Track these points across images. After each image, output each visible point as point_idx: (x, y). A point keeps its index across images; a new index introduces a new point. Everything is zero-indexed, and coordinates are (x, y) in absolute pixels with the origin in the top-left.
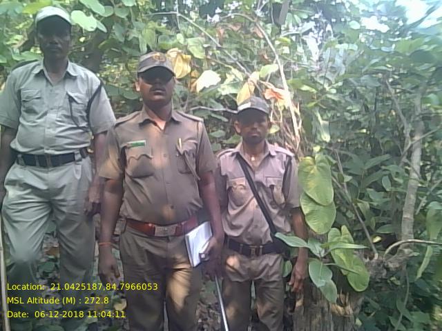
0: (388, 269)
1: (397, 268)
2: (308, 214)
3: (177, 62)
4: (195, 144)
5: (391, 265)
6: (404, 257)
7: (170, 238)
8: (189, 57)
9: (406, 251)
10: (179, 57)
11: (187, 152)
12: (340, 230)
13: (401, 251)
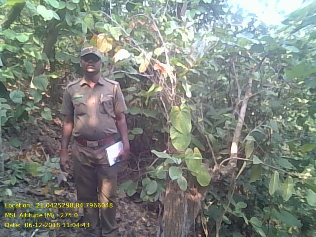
0: (221, 174)
1: (226, 174)
2: (174, 139)
3: (103, 43)
4: (112, 97)
5: (223, 172)
6: (231, 168)
7: (96, 148)
8: (111, 39)
9: (232, 164)
10: (105, 40)
11: (105, 102)
12: (193, 150)
13: (230, 164)
